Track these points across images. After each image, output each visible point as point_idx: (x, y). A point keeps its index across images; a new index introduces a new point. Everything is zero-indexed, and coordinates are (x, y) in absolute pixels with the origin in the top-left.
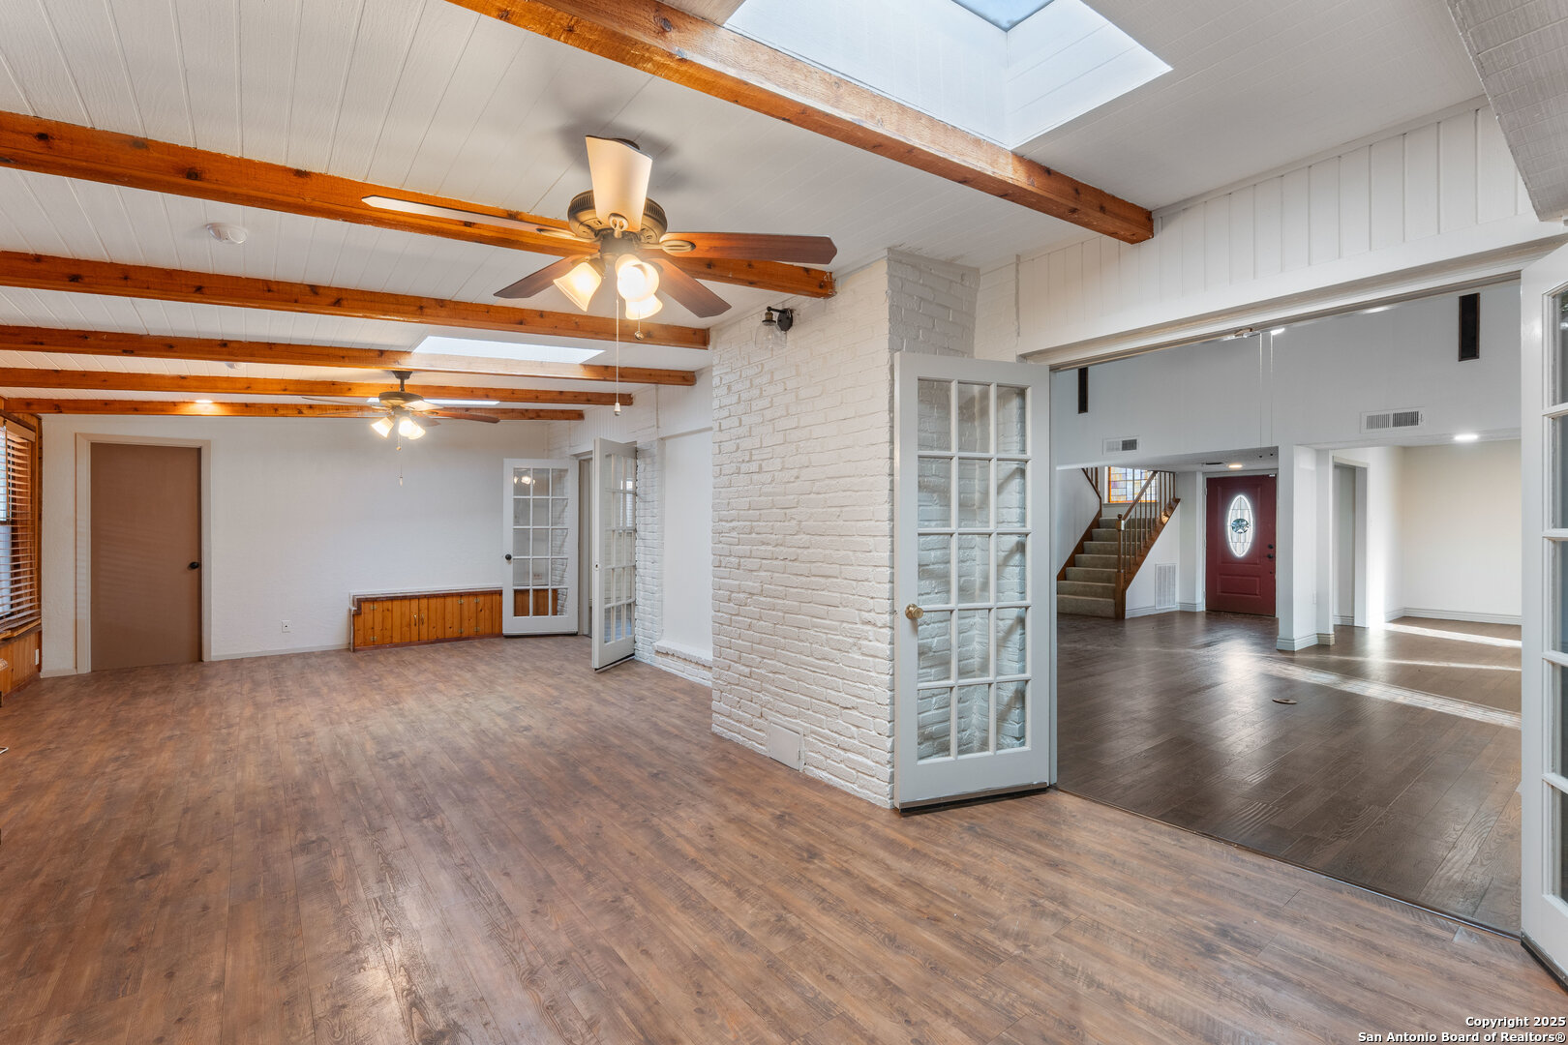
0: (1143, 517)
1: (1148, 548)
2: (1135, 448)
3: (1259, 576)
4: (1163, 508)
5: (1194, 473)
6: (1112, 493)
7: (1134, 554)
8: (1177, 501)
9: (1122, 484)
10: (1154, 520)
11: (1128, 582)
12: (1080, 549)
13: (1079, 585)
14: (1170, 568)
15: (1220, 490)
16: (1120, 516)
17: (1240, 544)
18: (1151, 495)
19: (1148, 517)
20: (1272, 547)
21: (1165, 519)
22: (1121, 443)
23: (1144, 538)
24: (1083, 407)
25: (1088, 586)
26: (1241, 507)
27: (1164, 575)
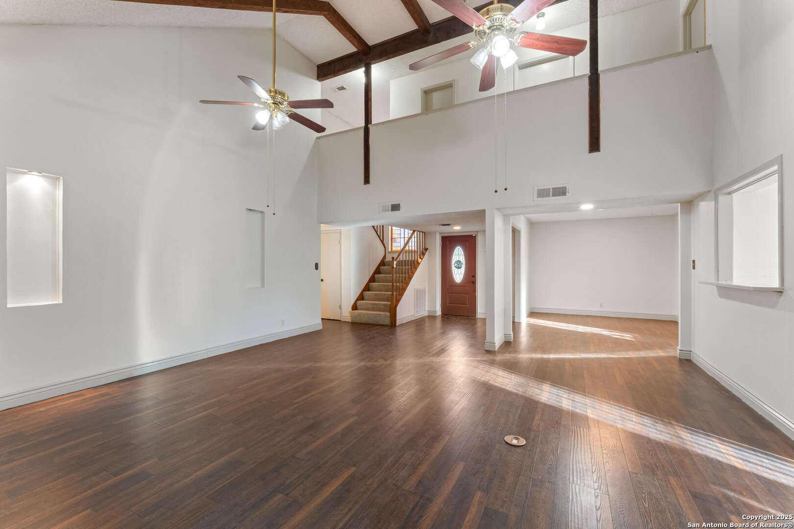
0: (407, 259)
1: (410, 278)
2: (400, 210)
3: (468, 294)
4: (419, 254)
5: (435, 233)
6: (393, 245)
7: (402, 282)
8: (426, 249)
9: (398, 240)
10: (414, 261)
11: (398, 301)
12: (372, 279)
13: (370, 304)
14: (422, 290)
15: (449, 242)
16: (393, 258)
17: (458, 276)
18: (412, 246)
19: (410, 259)
20: (474, 276)
21: (420, 260)
22: (390, 206)
23: (408, 272)
24: (367, 180)
25: (377, 304)
26: (458, 254)
27: (419, 294)
